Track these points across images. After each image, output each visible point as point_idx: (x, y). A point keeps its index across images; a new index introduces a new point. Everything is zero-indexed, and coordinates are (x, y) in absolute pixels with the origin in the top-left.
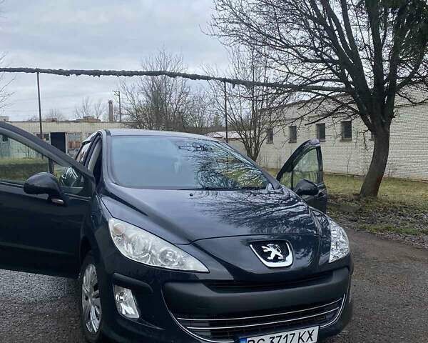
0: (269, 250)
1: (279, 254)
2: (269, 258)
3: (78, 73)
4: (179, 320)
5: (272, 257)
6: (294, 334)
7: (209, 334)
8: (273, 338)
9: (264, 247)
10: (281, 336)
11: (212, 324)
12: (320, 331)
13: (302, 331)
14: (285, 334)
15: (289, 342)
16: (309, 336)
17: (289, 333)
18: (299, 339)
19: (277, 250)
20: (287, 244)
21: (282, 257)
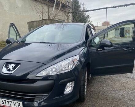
6: (11, 102)
9: (9, 65)
14: (7, 100)
15: (10, 104)
16: (18, 105)
17: (9, 101)
18: (14, 104)
19: (12, 67)
20: (20, 65)
21: (12, 70)
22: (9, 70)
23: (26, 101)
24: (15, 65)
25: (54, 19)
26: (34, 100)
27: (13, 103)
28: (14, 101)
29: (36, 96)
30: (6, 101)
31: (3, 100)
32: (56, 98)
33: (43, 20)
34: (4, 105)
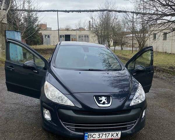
0: (101, 99)
1: (105, 101)
2: (101, 103)
3: (73, 11)
4: (63, 123)
5: (102, 102)
6: (109, 134)
7: (74, 129)
8: (100, 134)
9: (99, 98)
10: (103, 134)
11: (76, 126)
12: (122, 133)
13: (113, 133)
16: (116, 135)
17: (107, 133)
18: (112, 136)
19: (105, 99)
20: (111, 97)
21: (107, 102)
24: (106, 97)
34: (100, 138)
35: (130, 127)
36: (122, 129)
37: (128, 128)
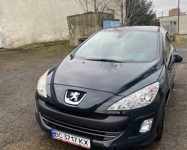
2: (70, 99)
6: (76, 138)
7: (48, 123)
9: (72, 93)
14: (71, 136)
15: (74, 141)
16: (85, 142)
17: (73, 136)
18: (80, 141)
19: (77, 96)
20: (86, 94)
21: (76, 100)
22: (73, 100)
23: (94, 139)
24: (79, 94)
25: (103, 12)
26: (103, 138)
27: (78, 140)
28: (80, 138)
29: (106, 134)
30: (69, 136)
31: (66, 135)
32: (130, 138)
33: (88, 13)
34: (67, 140)
35: (109, 139)
36: (96, 137)
37: (105, 138)
